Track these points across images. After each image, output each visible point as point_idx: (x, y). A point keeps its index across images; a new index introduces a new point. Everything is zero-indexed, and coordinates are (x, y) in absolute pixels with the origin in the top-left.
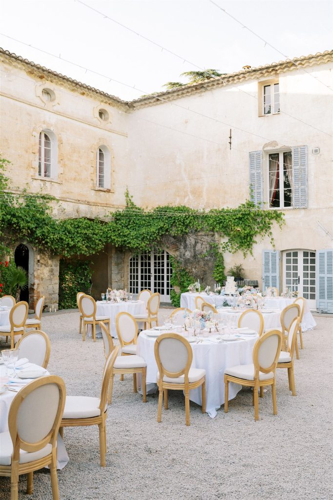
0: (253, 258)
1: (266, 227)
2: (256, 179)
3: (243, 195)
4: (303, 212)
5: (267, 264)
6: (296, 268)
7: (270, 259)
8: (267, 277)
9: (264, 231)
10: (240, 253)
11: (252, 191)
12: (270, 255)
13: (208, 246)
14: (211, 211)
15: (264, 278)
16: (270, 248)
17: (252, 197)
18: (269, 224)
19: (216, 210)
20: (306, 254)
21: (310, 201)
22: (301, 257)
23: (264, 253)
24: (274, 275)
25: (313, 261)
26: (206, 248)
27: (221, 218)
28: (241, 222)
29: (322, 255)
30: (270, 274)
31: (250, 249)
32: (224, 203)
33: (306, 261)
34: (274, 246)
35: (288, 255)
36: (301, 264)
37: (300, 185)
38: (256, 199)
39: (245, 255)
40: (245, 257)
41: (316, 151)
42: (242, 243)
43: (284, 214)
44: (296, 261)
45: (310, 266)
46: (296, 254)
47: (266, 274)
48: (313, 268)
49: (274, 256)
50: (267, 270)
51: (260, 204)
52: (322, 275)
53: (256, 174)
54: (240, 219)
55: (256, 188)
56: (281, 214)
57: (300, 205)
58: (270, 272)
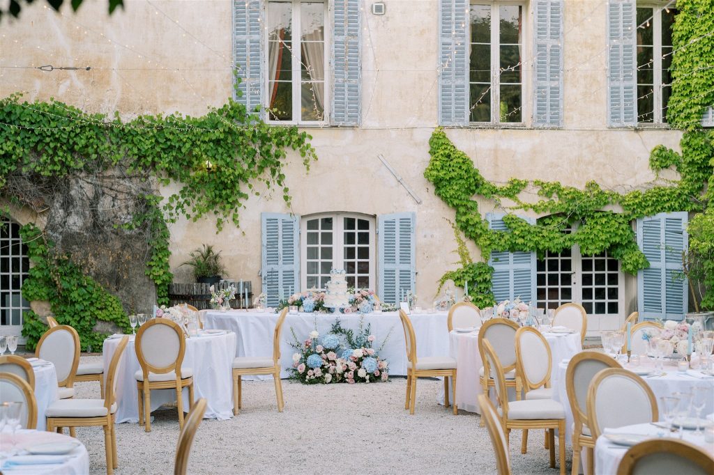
0: (237, 232)
1: (271, 163)
2: (248, 53)
3: (215, 87)
4: (349, 134)
5: (272, 244)
6: (327, 253)
7: (280, 233)
8: (273, 274)
9: (268, 171)
10: (210, 220)
11: (239, 79)
12: (280, 225)
13: (131, 203)
14: (140, 122)
15: (265, 274)
16: (277, 208)
17: (239, 94)
18: (277, 156)
19: (152, 119)
20: (349, 223)
21: (364, 112)
22: (338, 230)
23: (265, 222)
24: (288, 267)
25: (364, 238)
26: (127, 207)
27: (171, 137)
28: (220, 150)
29: (390, 225)
30: (281, 268)
31: (233, 210)
32: (168, 103)
33: (349, 238)
34: (289, 204)
35: (312, 224)
36: (338, 245)
37: (346, 76)
38: (248, 100)
39: (219, 223)
40: (220, 229)
41: (379, 9)
42: (221, 197)
43: (310, 137)
44: (328, 238)
45: (359, 248)
46: (328, 223)
47: (269, 268)
48: (364, 253)
49: (288, 226)
50: (273, 258)
51: (256, 111)
52: (390, 267)
53: (248, 43)
54: (217, 142)
55: (248, 75)
56: (304, 135)
57: (346, 118)
58: (280, 262)
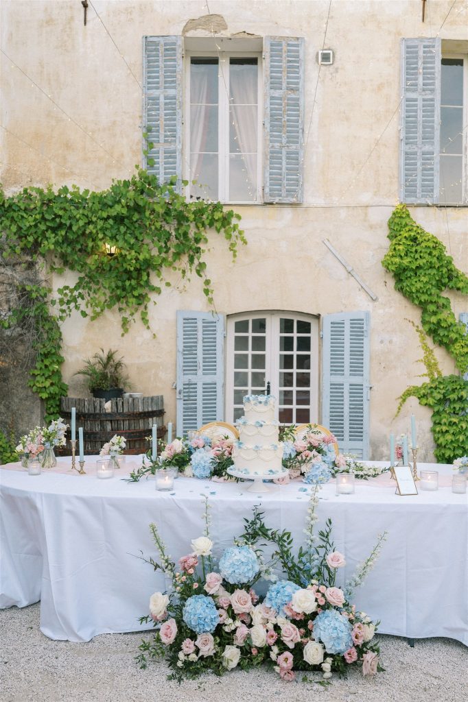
0: (147, 335)
1: (189, 249)
2: (162, 112)
3: (122, 155)
4: (288, 213)
5: (189, 349)
6: (259, 361)
7: (200, 336)
8: (190, 386)
9: (185, 259)
10: (112, 318)
11: (150, 145)
12: (200, 325)
13: (14, 296)
14: (27, 195)
15: (180, 387)
16: (197, 305)
17: (151, 163)
18: (197, 240)
19: (40, 192)
20: (287, 325)
21: (307, 186)
22: (273, 334)
23: (181, 321)
24: (209, 379)
25: (305, 344)
26: (8, 301)
27: (61, 213)
28: (123, 229)
29: (337, 327)
30: (200, 379)
31: (142, 308)
32: (64, 175)
33: (287, 344)
34: (211, 300)
35: (242, 326)
36: (273, 352)
37: (284, 141)
38: (162, 171)
39: (125, 323)
40: (126, 331)
41: (326, 57)
42: (124, 289)
43: (239, 217)
44: (260, 343)
45: (298, 356)
46: (260, 325)
47: (186, 379)
48: (304, 362)
49: (210, 327)
50: (190, 367)
51: (172, 184)
52: (337, 379)
53: (162, 100)
54: (119, 219)
55: (162, 139)
56: (230, 214)
57: (284, 193)
58: (200, 372)
